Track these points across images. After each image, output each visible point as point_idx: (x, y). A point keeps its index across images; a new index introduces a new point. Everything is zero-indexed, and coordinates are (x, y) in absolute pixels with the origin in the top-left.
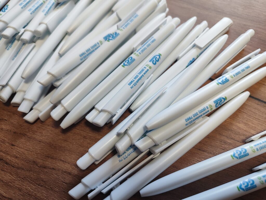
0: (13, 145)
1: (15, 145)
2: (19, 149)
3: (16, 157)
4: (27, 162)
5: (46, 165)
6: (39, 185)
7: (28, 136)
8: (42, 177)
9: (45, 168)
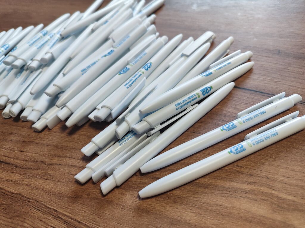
0: (22, 151)
1: (24, 151)
2: (27, 153)
3: (25, 160)
4: (35, 163)
5: (53, 163)
6: (46, 179)
7: (36, 142)
8: (49, 172)
9: (52, 165)
